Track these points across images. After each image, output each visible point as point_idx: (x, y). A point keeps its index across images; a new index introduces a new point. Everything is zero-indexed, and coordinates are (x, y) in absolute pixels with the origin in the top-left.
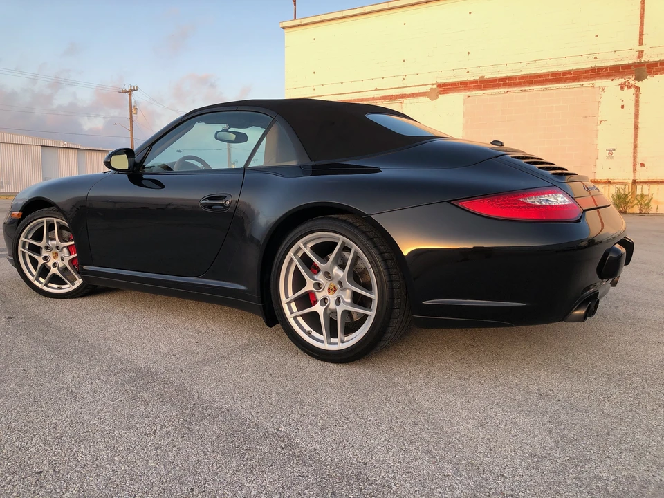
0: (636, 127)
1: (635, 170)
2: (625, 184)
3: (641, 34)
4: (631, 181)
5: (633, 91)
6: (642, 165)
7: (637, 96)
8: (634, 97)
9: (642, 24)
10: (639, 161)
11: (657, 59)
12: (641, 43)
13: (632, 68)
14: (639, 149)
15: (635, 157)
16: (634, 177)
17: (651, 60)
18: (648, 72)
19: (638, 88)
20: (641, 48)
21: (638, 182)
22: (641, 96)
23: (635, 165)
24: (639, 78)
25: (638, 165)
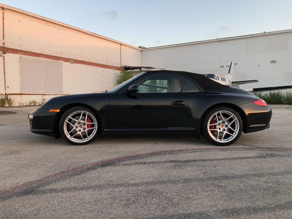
0: (5, 72)
1: (5, 89)
2: (3, 95)
3: (4, 36)
4: (4, 94)
5: (2, 57)
6: (8, 87)
7: (4, 60)
8: (3, 60)
9: (3, 32)
10: (7, 86)
11: (10, 47)
12: (4, 39)
13: (1, 48)
14: (6, 81)
15: (5, 84)
16: (5, 92)
17: (8, 47)
18: (7, 51)
19: (4, 57)
20: (4, 41)
21: (7, 94)
22: (5, 60)
23: (5, 87)
24: (4, 53)
25: (7, 88)
